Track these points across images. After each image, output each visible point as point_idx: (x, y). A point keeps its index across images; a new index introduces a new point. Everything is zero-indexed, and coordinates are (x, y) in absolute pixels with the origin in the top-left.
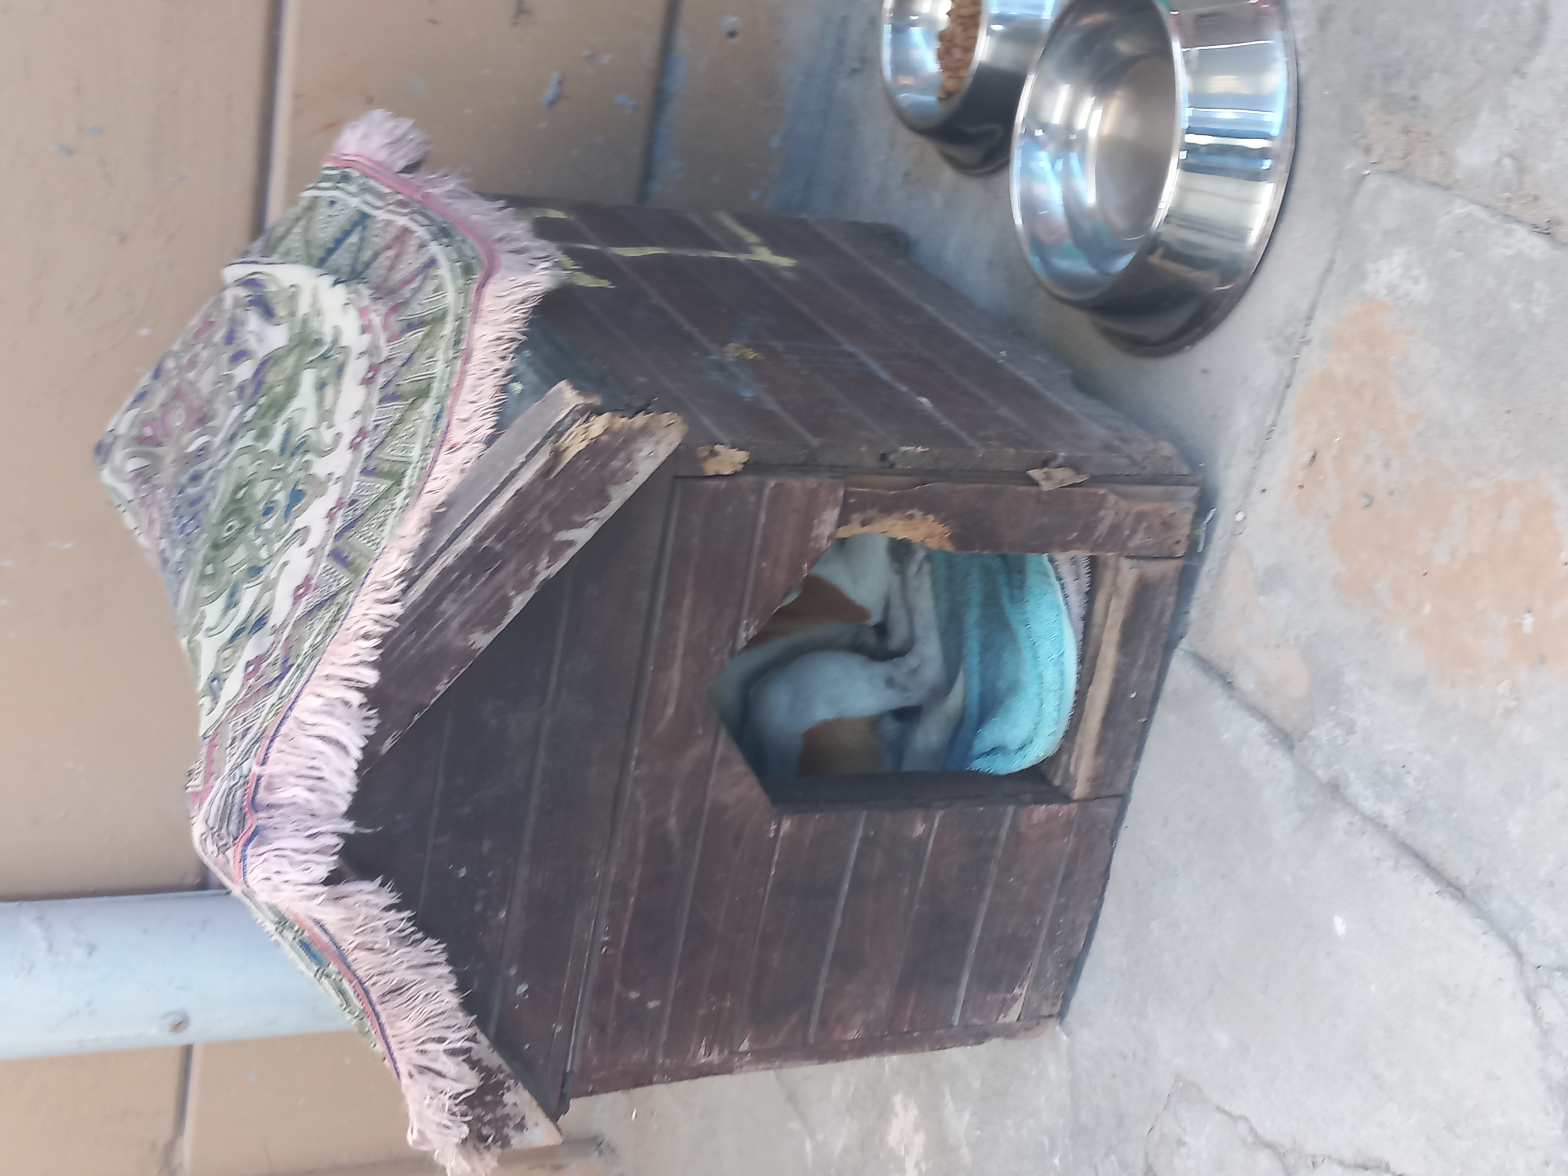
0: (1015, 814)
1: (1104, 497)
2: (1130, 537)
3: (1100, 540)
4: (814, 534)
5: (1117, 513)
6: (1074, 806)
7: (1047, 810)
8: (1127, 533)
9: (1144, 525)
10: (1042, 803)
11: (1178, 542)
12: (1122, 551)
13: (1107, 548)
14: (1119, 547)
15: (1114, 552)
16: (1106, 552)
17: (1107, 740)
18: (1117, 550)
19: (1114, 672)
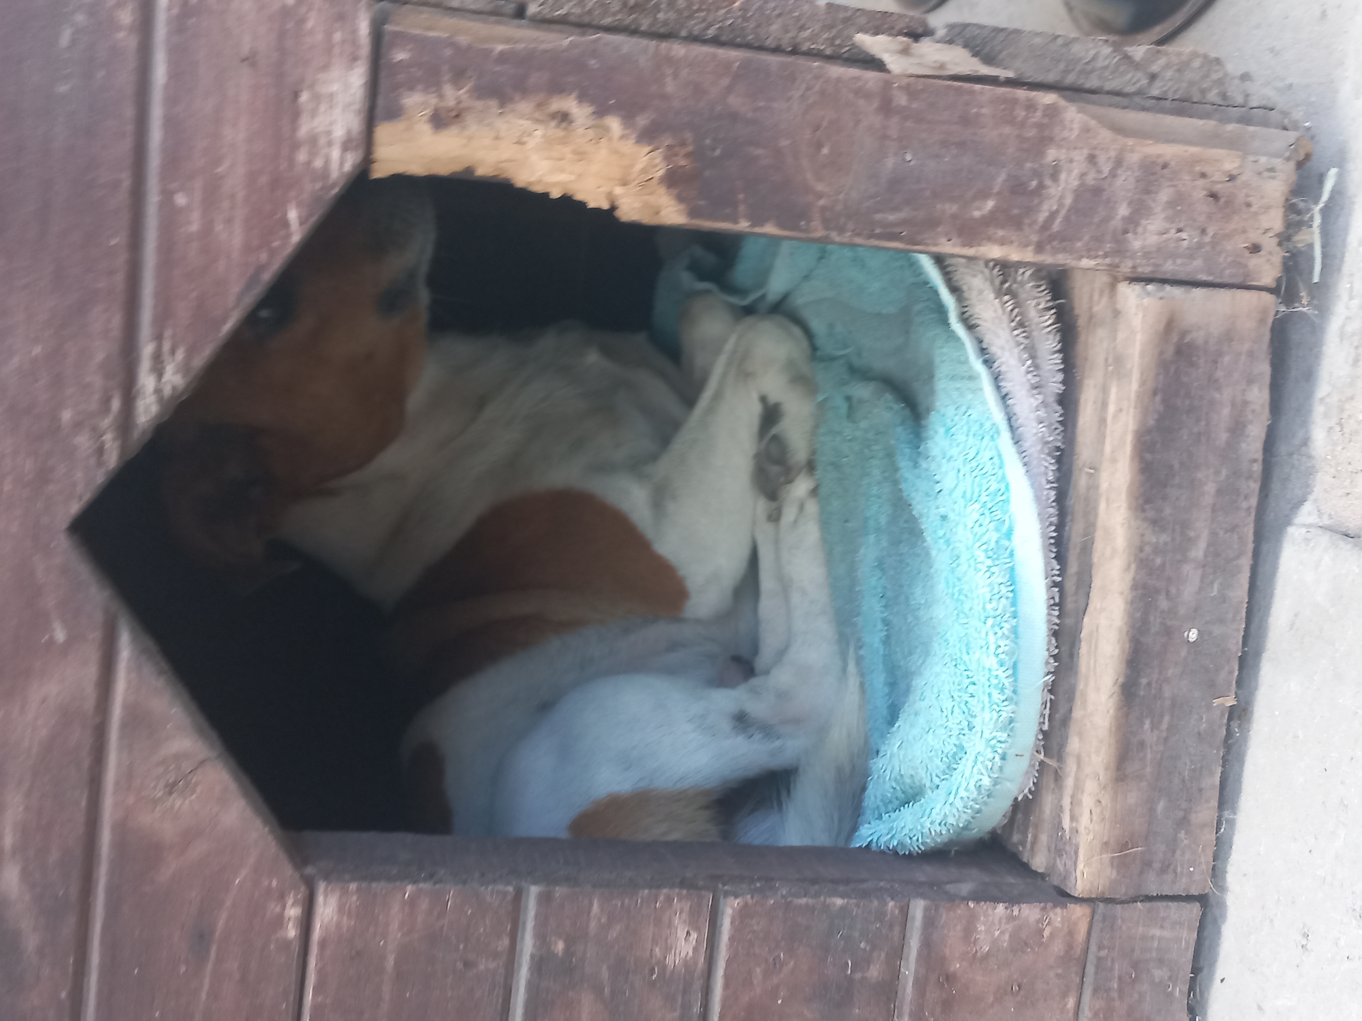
0: (930, 923)
1: (1052, 112)
2: (1132, 222)
3: (1056, 226)
4: (303, 131)
5: (1092, 159)
6: (1079, 912)
7: (1011, 918)
8: (1123, 211)
9: (1164, 195)
10: (996, 900)
11: (1255, 249)
12: (1117, 260)
13: (1079, 244)
14: (1108, 246)
15: (1099, 261)
16: (1080, 258)
17: (1142, 744)
18: (1106, 256)
19: (1133, 567)
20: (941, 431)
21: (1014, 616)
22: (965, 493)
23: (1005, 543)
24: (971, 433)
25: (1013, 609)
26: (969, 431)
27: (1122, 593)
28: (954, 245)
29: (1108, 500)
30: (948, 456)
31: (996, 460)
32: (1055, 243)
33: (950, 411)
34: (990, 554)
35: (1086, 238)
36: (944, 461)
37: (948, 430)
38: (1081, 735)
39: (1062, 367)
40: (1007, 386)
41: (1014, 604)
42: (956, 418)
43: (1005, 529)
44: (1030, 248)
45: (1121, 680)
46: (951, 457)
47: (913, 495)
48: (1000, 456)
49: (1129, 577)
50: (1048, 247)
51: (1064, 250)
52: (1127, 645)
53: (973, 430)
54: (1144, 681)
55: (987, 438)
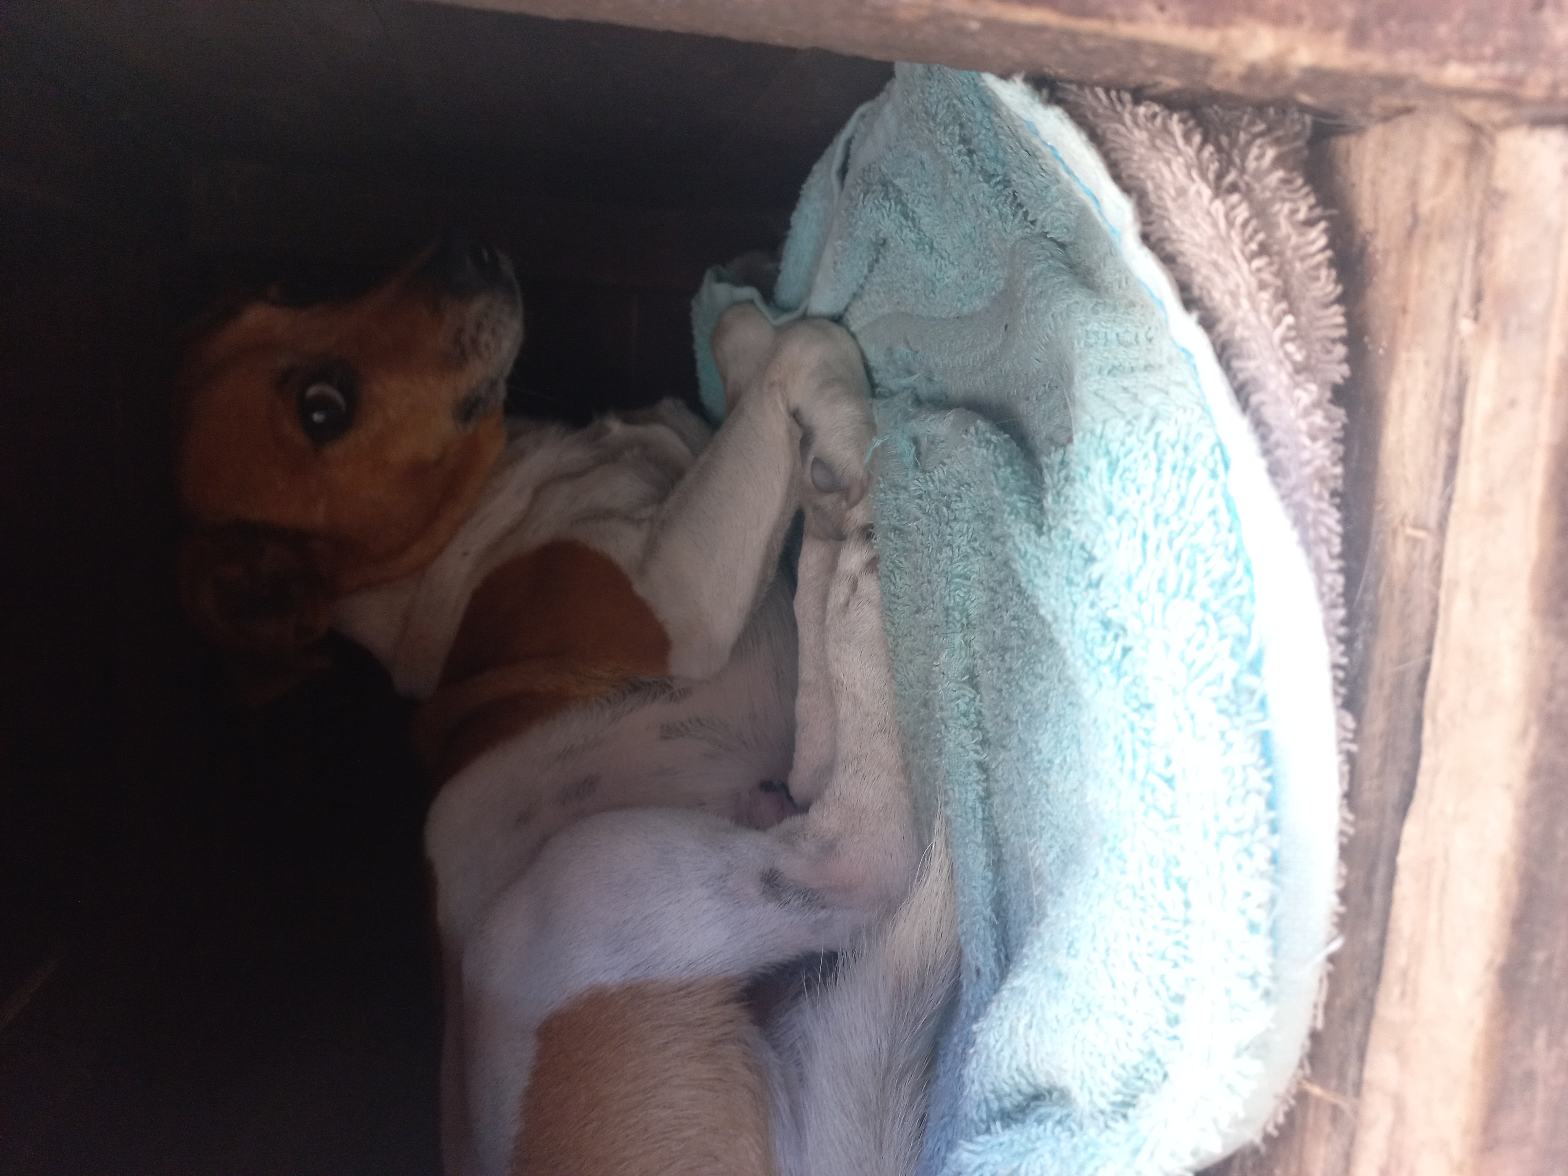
12: (1520, 68)
13: (1443, 30)
14: (1503, 36)
15: (1485, 69)
16: (1443, 61)
17: (1530, 1077)
18: (1498, 57)
19: (1534, 731)
20: (1100, 465)
21: (1274, 828)
22: (1161, 581)
23: (1249, 680)
24: (1166, 468)
25: (1271, 814)
26: (1160, 462)
27: (1509, 787)
28: (1174, 21)
29: (1475, 594)
30: (1118, 511)
31: (1224, 517)
32: (1393, 25)
33: (1117, 429)
34: (1224, 704)
35: (1458, 15)
36: (1112, 520)
37: (1113, 465)
38: (1401, 1053)
39: (1343, 332)
40: (1248, 367)
41: (1271, 805)
42: (1131, 441)
43: (1250, 653)
44: (1340, 36)
45: (1500, 959)
46: (1126, 512)
47: (1039, 581)
48: (1230, 508)
49: (1523, 755)
50: (1378, 35)
51: (1412, 42)
52: (1514, 891)
53: (1169, 459)
54: (1540, 956)
55: (1202, 474)
